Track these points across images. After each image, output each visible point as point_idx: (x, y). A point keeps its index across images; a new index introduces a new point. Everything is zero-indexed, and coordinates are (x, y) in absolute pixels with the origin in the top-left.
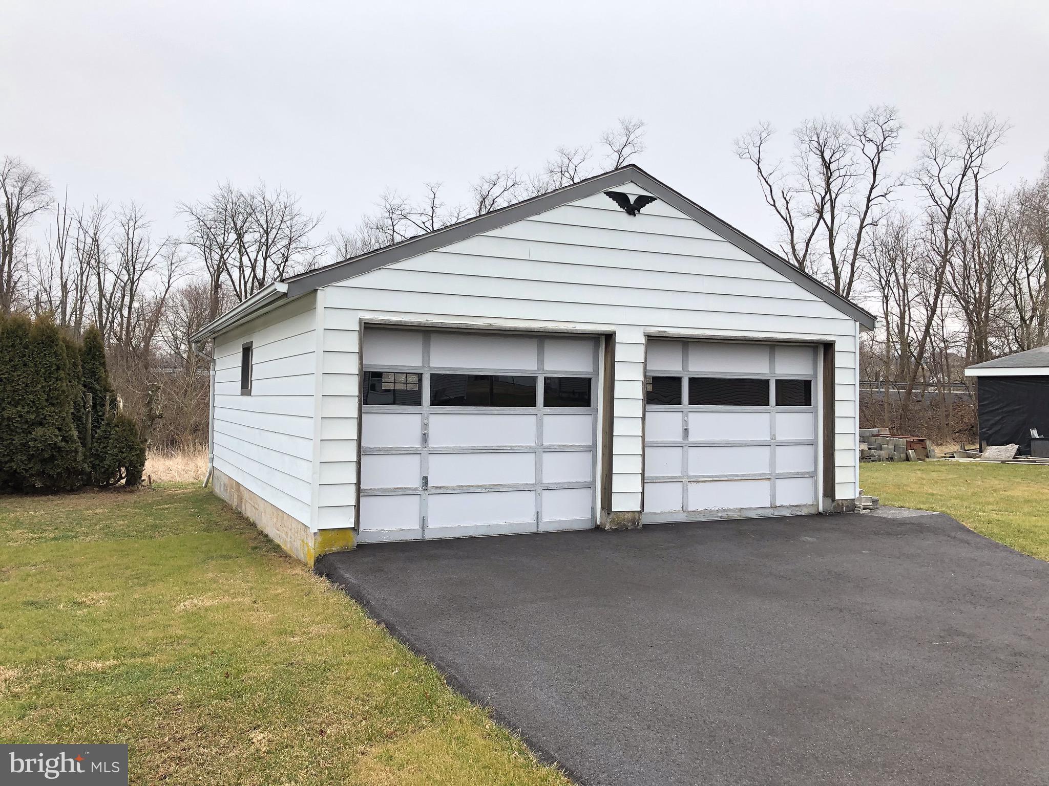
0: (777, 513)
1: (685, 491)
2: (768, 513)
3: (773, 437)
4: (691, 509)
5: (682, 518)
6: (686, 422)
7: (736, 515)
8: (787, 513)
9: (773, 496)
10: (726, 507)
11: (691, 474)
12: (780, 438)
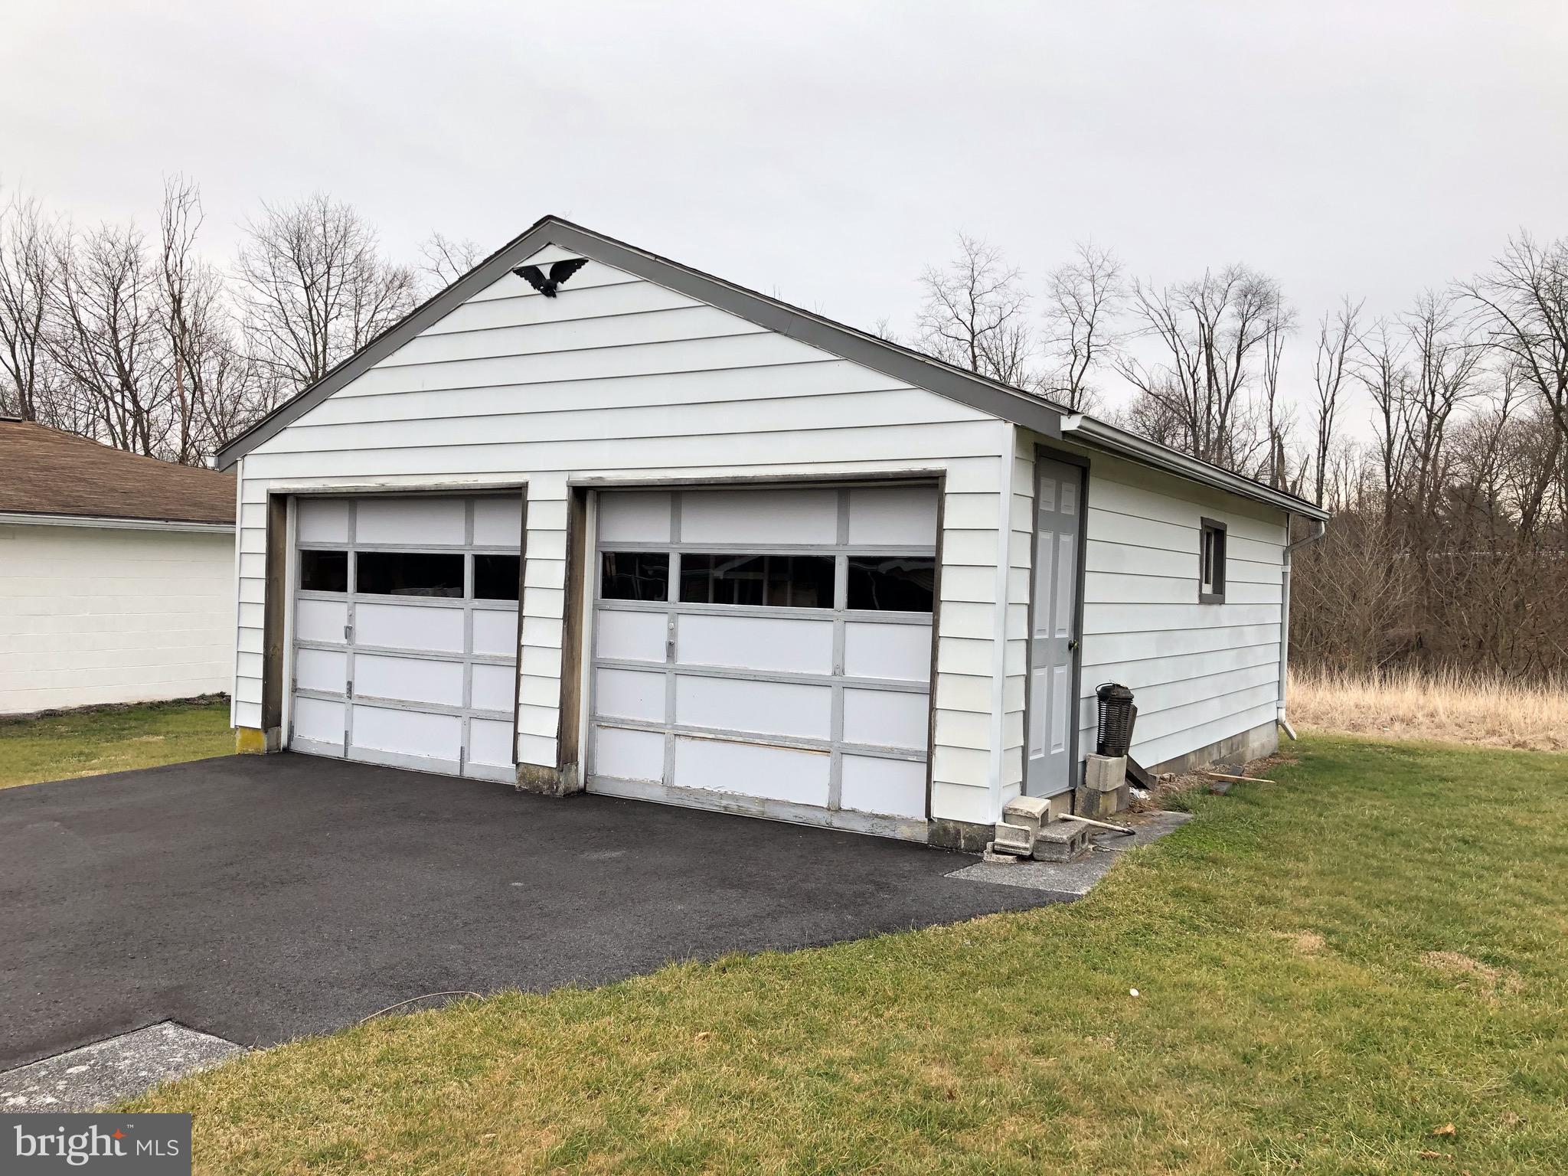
0: (837, 823)
1: (670, 752)
2: (820, 819)
3: (839, 670)
4: (679, 782)
5: (658, 795)
6: (672, 632)
7: (754, 810)
8: (862, 827)
9: (836, 787)
10: (739, 791)
11: (680, 722)
12: (852, 673)
